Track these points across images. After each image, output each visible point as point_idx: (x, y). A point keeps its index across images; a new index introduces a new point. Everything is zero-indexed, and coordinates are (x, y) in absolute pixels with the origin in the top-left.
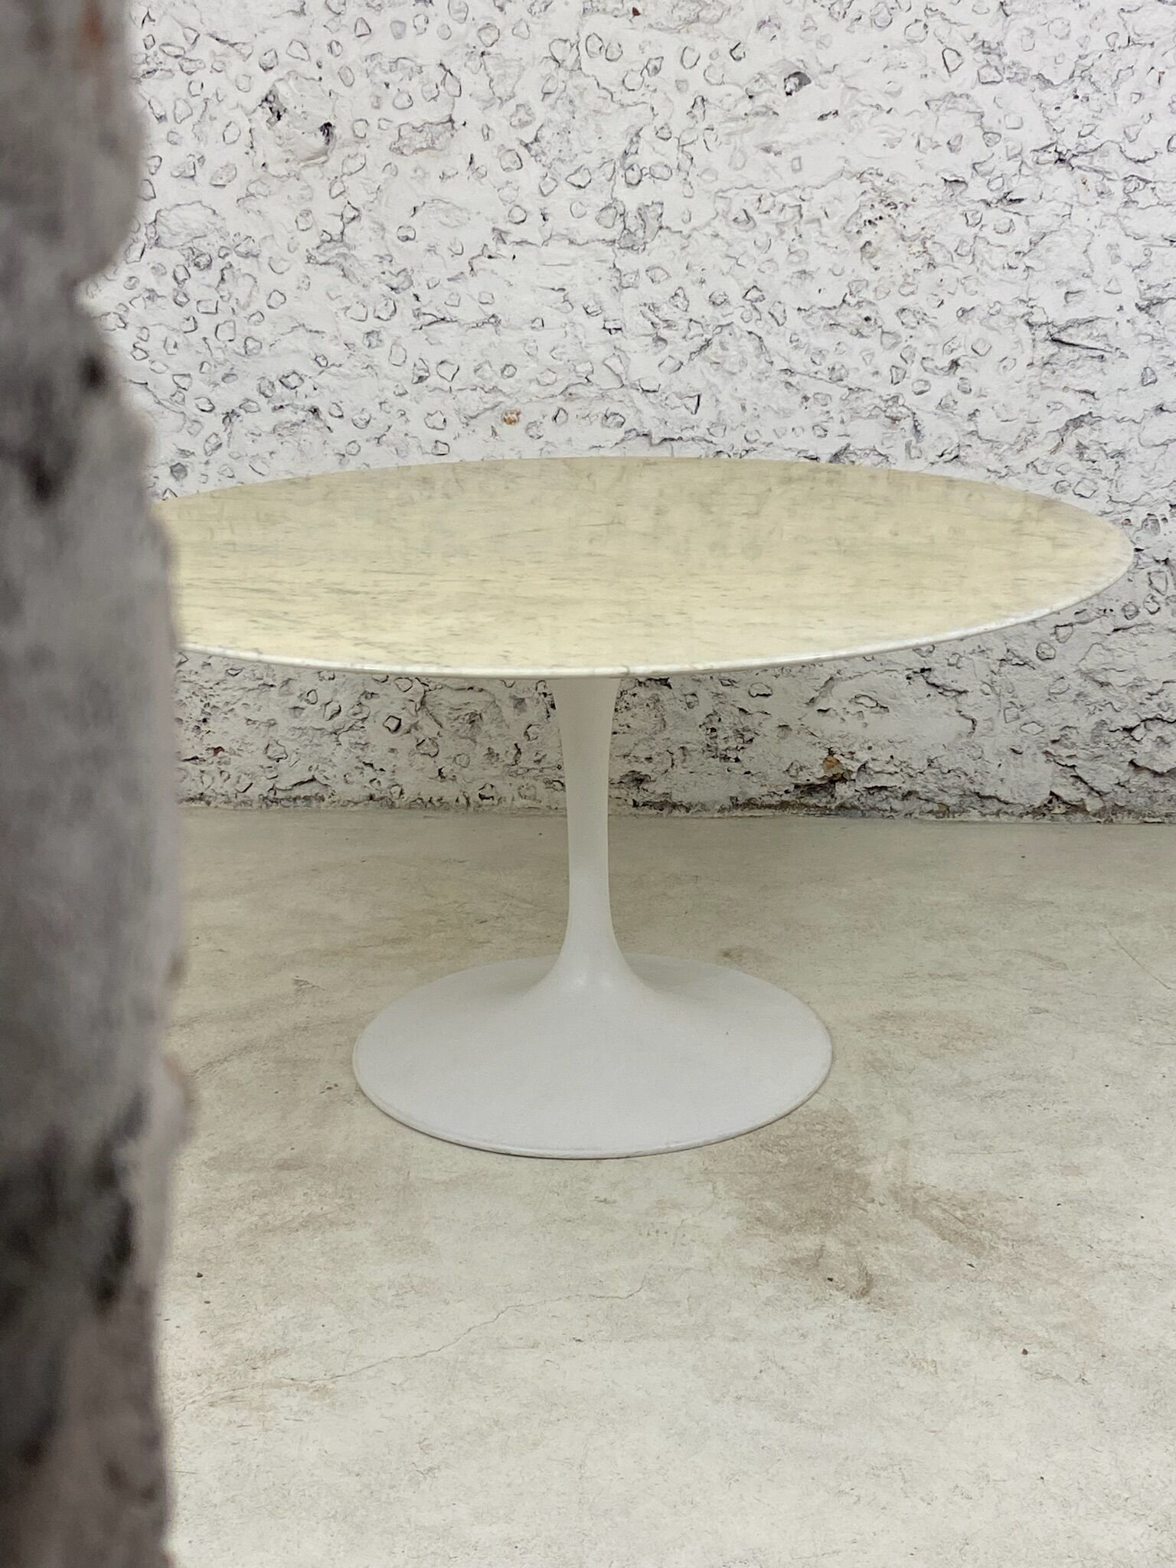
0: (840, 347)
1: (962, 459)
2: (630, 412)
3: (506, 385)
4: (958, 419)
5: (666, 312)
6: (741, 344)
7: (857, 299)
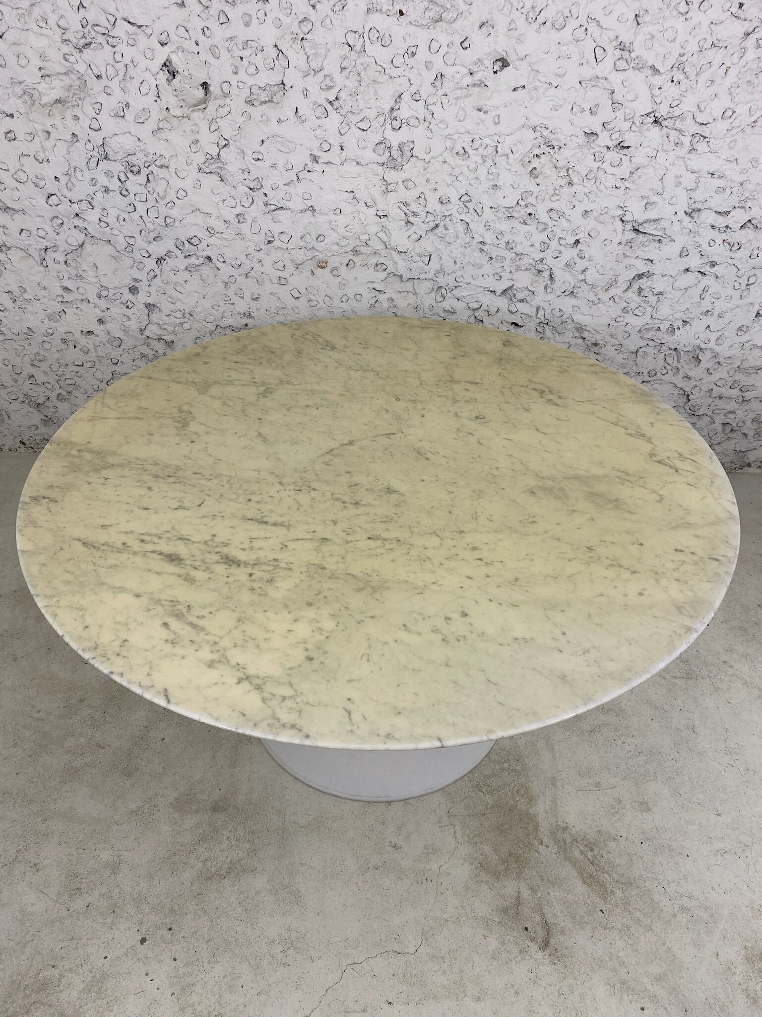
0: (513, 230)
1: (575, 294)
2: (391, 263)
3: (320, 246)
4: (576, 273)
5: (414, 207)
6: (456, 226)
7: (525, 203)
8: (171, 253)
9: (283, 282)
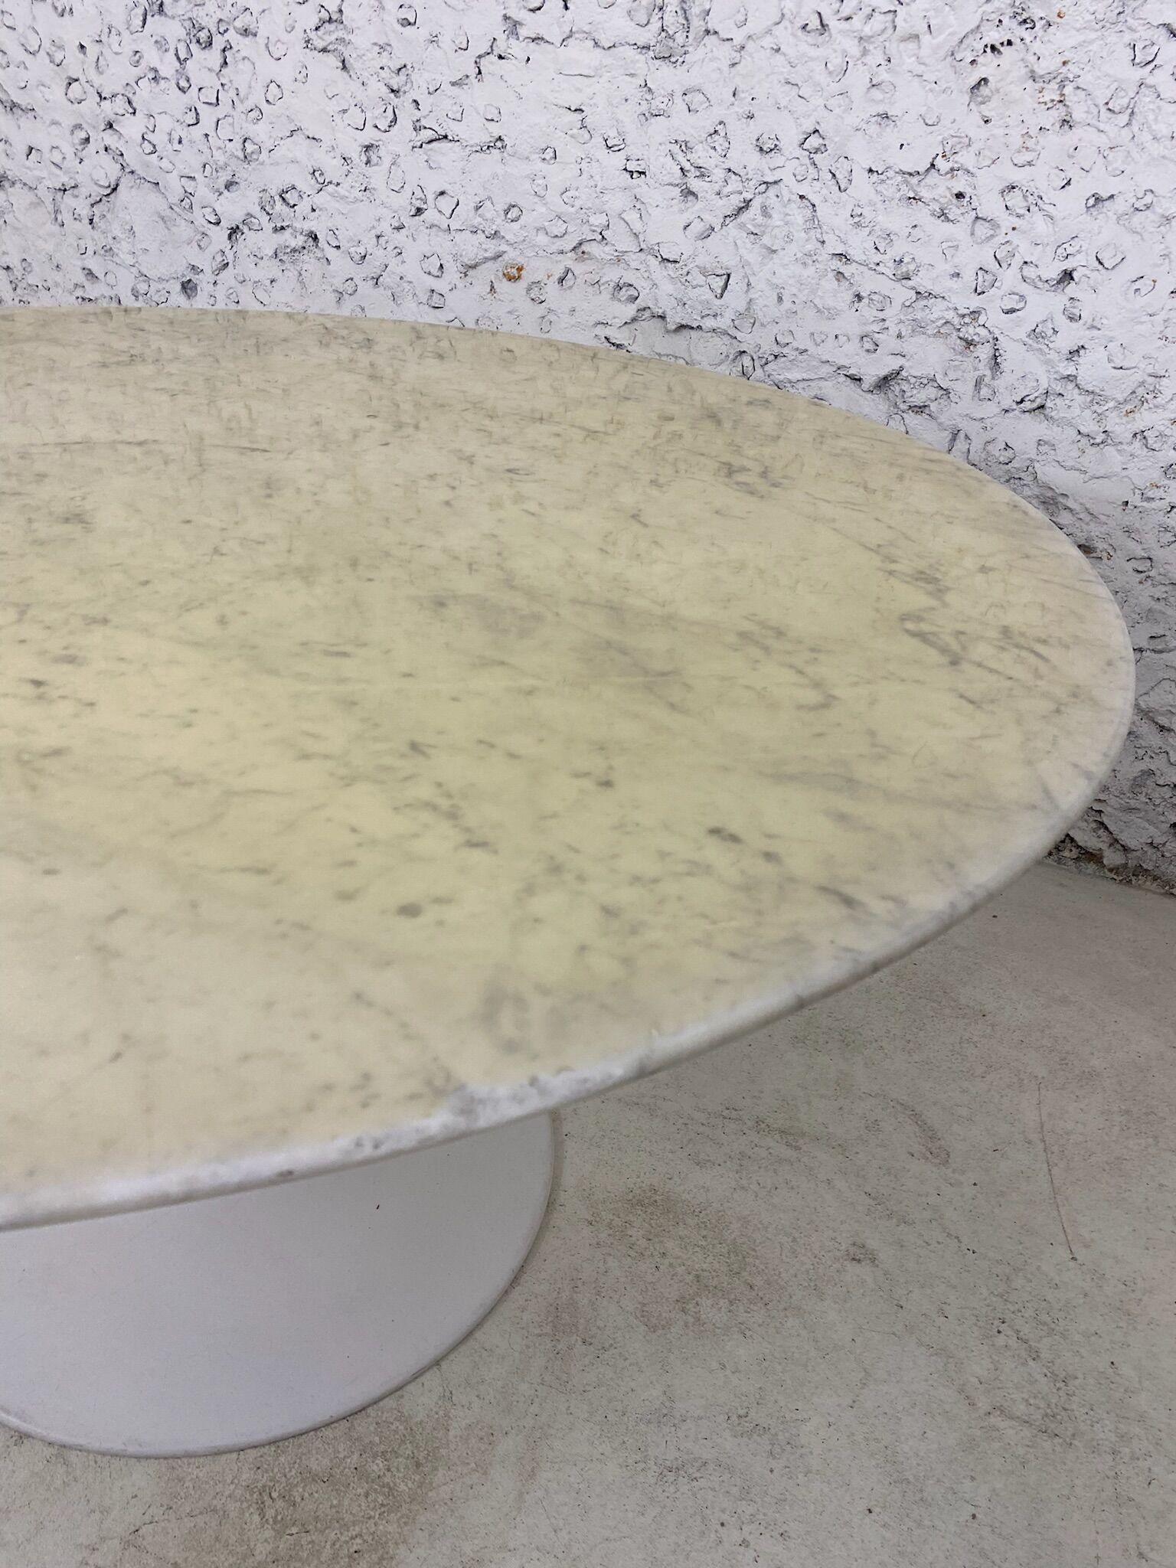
0: (914, 232)
1: (1047, 411)
2: (647, 284)
3: (510, 231)
4: (1053, 356)
5: (702, 155)
6: (787, 211)
7: (950, 165)
8: (253, 219)
9: (436, 300)
